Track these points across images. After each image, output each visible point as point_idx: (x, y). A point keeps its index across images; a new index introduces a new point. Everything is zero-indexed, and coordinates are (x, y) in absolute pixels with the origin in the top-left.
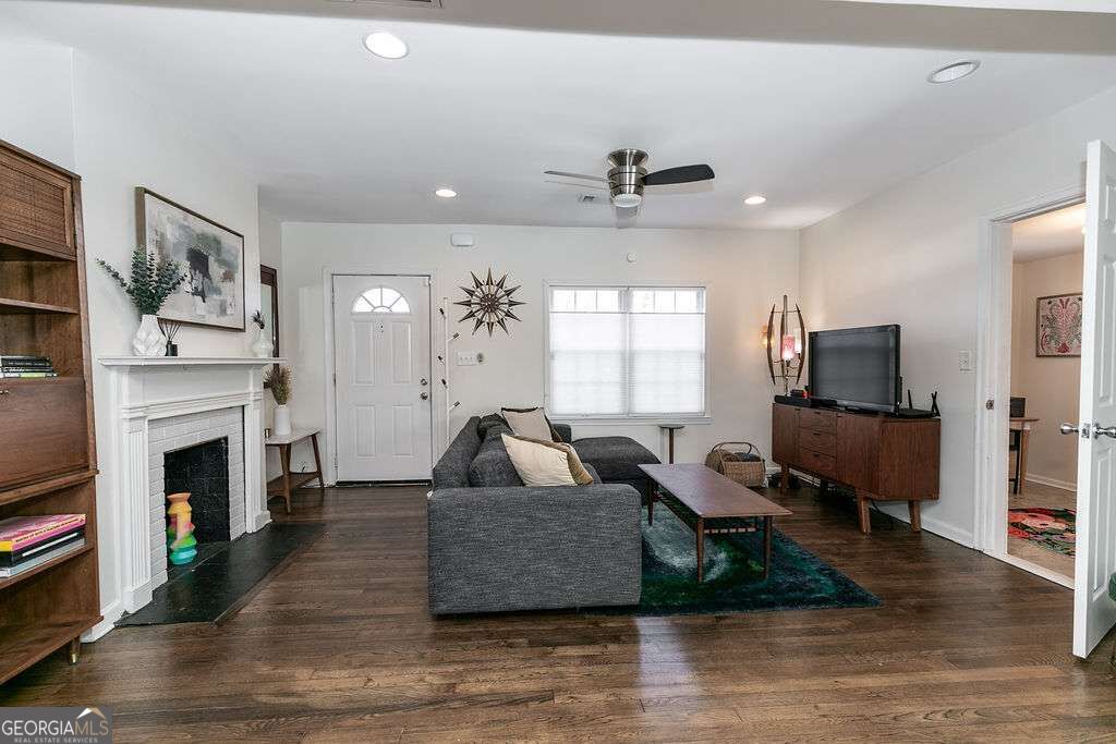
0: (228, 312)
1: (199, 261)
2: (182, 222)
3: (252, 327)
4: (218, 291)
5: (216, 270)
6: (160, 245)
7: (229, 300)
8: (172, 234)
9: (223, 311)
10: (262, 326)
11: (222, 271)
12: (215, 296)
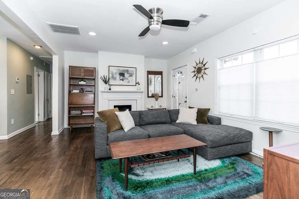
0: (130, 82)
1: (122, 74)
2: (117, 69)
3: (137, 85)
4: (127, 79)
5: (126, 75)
6: (112, 74)
7: (130, 80)
8: (114, 71)
9: (129, 82)
10: (139, 84)
11: (129, 75)
12: (126, 80)
